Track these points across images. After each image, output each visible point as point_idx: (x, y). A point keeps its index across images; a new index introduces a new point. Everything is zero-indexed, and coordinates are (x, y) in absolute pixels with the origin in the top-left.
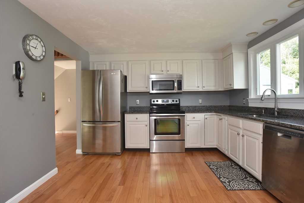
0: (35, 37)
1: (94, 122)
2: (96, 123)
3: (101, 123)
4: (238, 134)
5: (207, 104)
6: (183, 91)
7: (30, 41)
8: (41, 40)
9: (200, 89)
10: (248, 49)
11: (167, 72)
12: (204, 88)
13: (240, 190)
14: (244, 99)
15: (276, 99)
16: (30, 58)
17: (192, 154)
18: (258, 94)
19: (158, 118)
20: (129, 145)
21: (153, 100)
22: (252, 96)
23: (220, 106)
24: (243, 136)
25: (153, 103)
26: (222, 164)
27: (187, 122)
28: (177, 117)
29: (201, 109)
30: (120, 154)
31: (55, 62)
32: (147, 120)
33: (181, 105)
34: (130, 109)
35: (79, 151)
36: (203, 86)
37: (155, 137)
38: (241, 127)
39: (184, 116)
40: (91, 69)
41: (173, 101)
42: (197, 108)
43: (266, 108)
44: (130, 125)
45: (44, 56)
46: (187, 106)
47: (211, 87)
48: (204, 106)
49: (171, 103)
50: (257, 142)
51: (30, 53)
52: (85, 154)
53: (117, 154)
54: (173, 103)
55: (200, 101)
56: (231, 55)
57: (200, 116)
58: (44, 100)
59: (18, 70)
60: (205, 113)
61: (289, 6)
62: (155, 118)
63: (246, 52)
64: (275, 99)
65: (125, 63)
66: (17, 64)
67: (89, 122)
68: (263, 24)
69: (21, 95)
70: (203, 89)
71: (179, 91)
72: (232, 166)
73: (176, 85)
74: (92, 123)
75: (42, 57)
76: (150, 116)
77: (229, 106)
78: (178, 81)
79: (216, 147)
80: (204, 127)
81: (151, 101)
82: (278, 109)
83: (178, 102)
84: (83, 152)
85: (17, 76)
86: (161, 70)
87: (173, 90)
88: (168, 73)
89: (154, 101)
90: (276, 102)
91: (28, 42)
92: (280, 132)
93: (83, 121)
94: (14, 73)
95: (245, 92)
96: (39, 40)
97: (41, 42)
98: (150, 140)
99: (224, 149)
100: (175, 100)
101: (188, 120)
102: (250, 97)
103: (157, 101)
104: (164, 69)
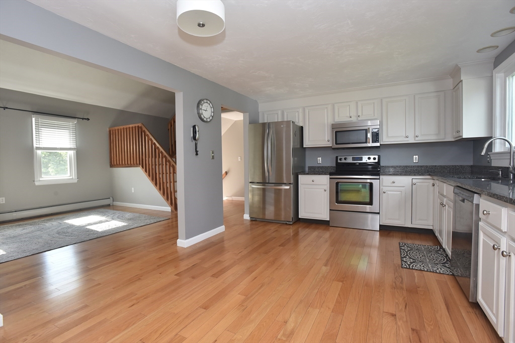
0: (205, 101)
1: (264, 183)
2: (266, 184)
3: (273, 185)
4: (441, 203)
5: (429, 162)
6: (382, 143)
7: (202, 105)
8: (210, 102)
9: (411, 140)
10: (494, 69)
11: (357, 119)
12: (417, 139)
15: (512, 153)
16: (202, 120)
19: (341, 180)
20: (302, 214)
21: (339, 158)
22: (498, 148)
23: (453, 166)
25: (339, 161)
26: (424, 247)
27: (384, 188)
29: (416, 170)
30: (291, 223)
31: (222, 115)
32: (327, 184)
33: (382, 164)
34: (309, 169)
35: (247, 217)
36: (415, 135)
38: (445, 194)
39: (379, 179)
40: (261, 121)
41: (369, 158)
42: (409, 169)
44: (305, 189)
45: (213, 117)
46: (392, 167)
47: (430, 136)
48: (421, 166)
49: (365, 162)
51: (202, 116)
52: (253, 220)
53: (287, 223)
54: (368, 161)
55: (416, 158)
58: (213, 157)
59: (195, 132)
60: (412, 175)
62: (337, 180)
63: (490, 74)
64: (510, 153)
65: (301, 110)
66: (194, 127)
67: (257, 183)
68: (492, 36)
69: (197, 154)
70: (415, 140)
71: (375, 145)
73: (370, 135)
74: (262, 184)
75: (211, 118)
76: (331, 178)
77: (471, 166)
79: (431, 228)
81: (337, 157)
83: (376, 161)
84: (251, 218)
85: (194, 138)
86: (348, 115)
87: (366, 142)
88: (359, 119)
89: (341, 159)
90: (511, 158)
91: (201, 107)
93: (250, 182)
94: (192, 135)
95: (485, 142)
96: (209, 102)
97: (211, 104)
98: (331, 210)
100: (372, 157)
101: (384, 185)
102: (493, 151)
103: (345, 159)
104: (353, 114)
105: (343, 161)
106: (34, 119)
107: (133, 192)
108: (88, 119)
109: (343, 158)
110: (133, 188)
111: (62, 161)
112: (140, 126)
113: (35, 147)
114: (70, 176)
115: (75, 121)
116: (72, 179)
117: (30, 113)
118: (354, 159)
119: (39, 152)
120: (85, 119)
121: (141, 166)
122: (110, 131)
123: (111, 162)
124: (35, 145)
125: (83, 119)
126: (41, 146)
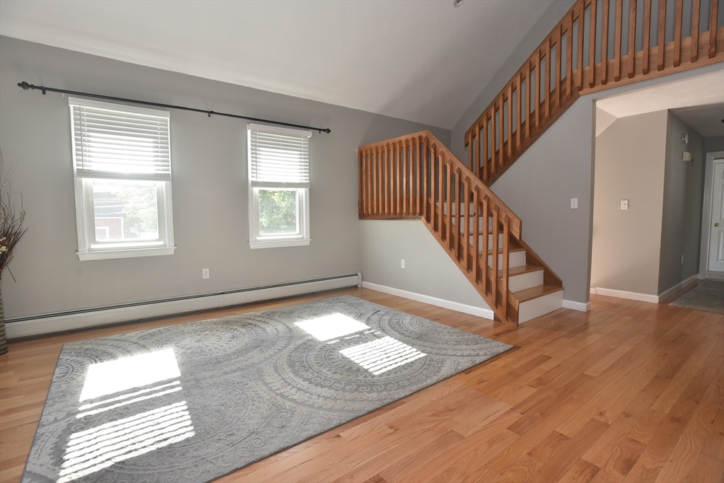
106: (249, 132)
107: (403, 267)
108: (328, 131)
110: (403, 261)
111: (275, 208)
112: (424, 136)
113: (250, 182)
114: (299, 234)
115: (309, 134)
116: (303, 238)
117: (245, 120)
119: (256, 190)
120: (324, 130)
121: (423, 218)
122: (361, 153)
123: (361, 209)
124: (250, 179)
125: (320, 130)
126: (259, 180)
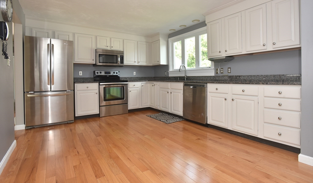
4: (168, 93)
6: (124, 64)
9: (136, 64)
10: (168, 38)
11: (111, 48)
12: (139, 63)
13: (174, 122)
14: (165, 72)
15: (185, 71)
17: (134, 113)
18: (174, 69)
19: (107, 86)
20: (79, 113)
21: (96, 72)
22: (171, 69)
23: (148, 77)
24: (171, 93)
26: (157, 114)
27: (129, 89)
28: (121, 85)
29: (135, 79)
30: (73, 121)
32: (97, 89)
36: (139, 61)
37: (104, 103)
38: (169, 88)
39: (127, 84)
41: (114, 73)
42: (132, 79)
43: (180, 77)
44: (81, 94)
46: (125, 78)
47: (143, 63)
48: (137, 77)
49: (112, 75)
50: (180, 94)
52: (29, 128)
53: (69, 122)
54: (114, 74)
55: (135, 73)
56: (159, 41)
57: (138, 84)
60: (142, 81)
61: (193, 21)
62: (104, 86)
63: (167, 40)
65: (71, 35)
68: (180, 26)
71: (122, 65)
72: (163, 115)
73: (119, 59)
76: (99, 85)
78: (121, 56)
79: (149, 106)
80: (141, 93)
81: (94, 72)
82: (187, 77)
83: (118, 74)
86: (106, 45)
87: (117, 63)
89: (97, 73)
90: (185, 73)
92: (192, 86)
95: (166, 67)
98: (100, 106)
99: (157, 105)
100: (116, 72)
101: (130, 87)
102: (169, 71)
103: (101, 73)
104: (108, 45)
105: (99, 74)
109: (99, 72)
118: (106, 73)
